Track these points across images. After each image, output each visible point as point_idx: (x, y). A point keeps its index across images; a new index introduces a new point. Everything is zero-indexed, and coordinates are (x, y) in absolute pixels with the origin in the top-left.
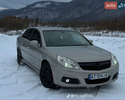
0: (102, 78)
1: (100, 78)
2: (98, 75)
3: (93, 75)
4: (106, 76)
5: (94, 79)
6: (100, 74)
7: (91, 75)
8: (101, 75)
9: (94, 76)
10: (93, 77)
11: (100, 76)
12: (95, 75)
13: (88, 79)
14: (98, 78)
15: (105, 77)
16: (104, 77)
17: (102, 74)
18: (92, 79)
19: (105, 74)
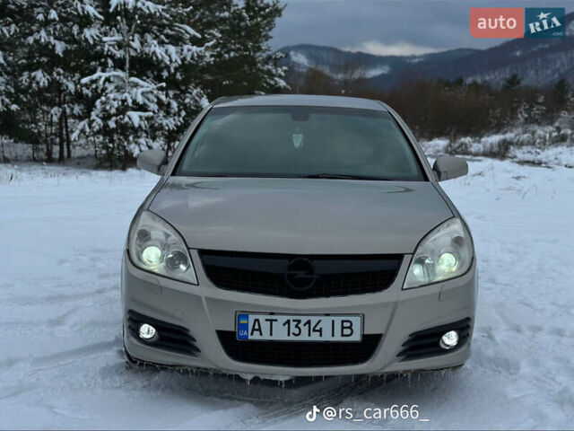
0: (315, 337)
1: (304, 337)
2: (293, 324)
3: (262, 318)
4: (347, 332)
5: (266, 336)
6: (304, 319)
7: (252, 318)
8: (309, 322)
9: (265, 326)
10: (260, 330)
11: (305, 329)
12: (271, 321)
13: (233, 334)
14: (292, 338)
15: (338, 338)
16: (327, 337)
17: (314, 320)
18: (256, 336)
19: (338, 320)
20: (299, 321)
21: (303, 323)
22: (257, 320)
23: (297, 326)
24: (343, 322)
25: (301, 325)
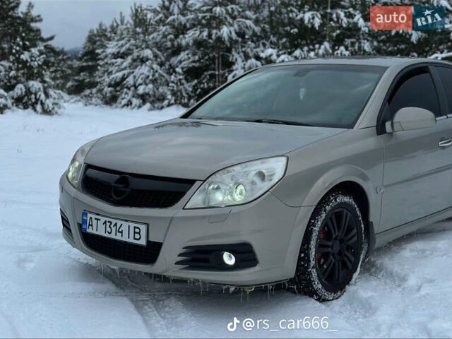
2: (108, 224)
9: (94, 222)
12: (98, 220)
13: (82, 226)
14: (107, 235)
15: (131, 240)
20: (111, 223)
21: (113, 224)
22: (91, 218)
23: (110, 227)
24: (135, 228)
25: (112, 226)
